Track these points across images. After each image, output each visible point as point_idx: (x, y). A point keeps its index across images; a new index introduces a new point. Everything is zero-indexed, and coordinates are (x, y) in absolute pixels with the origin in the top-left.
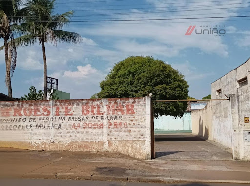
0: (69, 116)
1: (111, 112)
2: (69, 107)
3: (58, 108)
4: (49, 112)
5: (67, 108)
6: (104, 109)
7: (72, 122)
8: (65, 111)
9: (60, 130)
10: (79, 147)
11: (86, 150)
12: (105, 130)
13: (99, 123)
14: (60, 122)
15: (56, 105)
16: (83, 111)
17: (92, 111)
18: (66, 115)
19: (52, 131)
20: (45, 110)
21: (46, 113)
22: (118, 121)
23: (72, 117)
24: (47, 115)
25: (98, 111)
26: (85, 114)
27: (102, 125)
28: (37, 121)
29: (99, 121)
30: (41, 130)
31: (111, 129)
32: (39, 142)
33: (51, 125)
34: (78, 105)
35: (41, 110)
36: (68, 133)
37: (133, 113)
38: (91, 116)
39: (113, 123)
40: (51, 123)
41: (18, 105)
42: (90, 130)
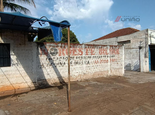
0: (93, 55)
1: (111, 53)
2: (93, 50)
3: (87, 50)
4: (82, 52)
5: (92, 50)
6: (108, 51)
7: (94, 60)
8: (91, 52)
9: (89, 65)
10: (98, 75)
11: (101, 76)
12: (109, 63)
13: (106, 60)
14: (89, 59)
15: (86, 48)
16: (99, 52)
17: (104, 52)
18: (92, 54)
19: (85, 65)
20: (80, 51)
21: (80, 53)
22: (114, 58)
23: (94, 56)
24: (81, 55)
25: (106, 52)
26: (101, 54)
27: (108, 60)
28: (75, 59)
29: (106, 59)
30: (78, 66)
31: (111, 63)
32: (77, 74)
33: (84, 62)
34: (97, 48)
35: (77, 51)
36: (93, 66)
37: (119, 54)
38: (103, 56)
39: (112, 59)
40: (84, 60)
41: (61, 47)
42: (103, 64)
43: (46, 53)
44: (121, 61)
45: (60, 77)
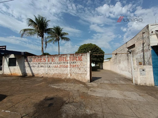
0: (53, 62)
1: (71, 60)
2: (53, 58)
3: (49, 59)
4: (45, 60)
5: (52, 59)
6: (68, 59)
7: (54, 65)
8: (52, 60)
9: (50, 68)
10: (58, 76)
11: (60, 77)
12: (69, 69)
13: (66, 65)
14: (50, 64)
15: (48, 57)
16: (59, 60)
17: (63, 60)
18: (52, 61)
19: (47, 68)
20: (44, 59)
21: (44, 61)
22: (75, 64)
23: (54, 62)
24: (45, 62)
25: (65, 60)
26: (60, 61)
27: (67, 66)
28: (41, 64)
29: (66, 64)
30: (42, 68)
31: (71, 68)
32: (41, 73)
33: (46, 66)
34: (57, 57)
35: (42, 59)
36: (53, 69)
37: (81, 60)
38: (63, 62)
39: (72, 65)
40: (46, 65)
41: (34, 58)
42: (62, 68)
43: (27, 61)
44: (84, 67)
45: (33, 73)
